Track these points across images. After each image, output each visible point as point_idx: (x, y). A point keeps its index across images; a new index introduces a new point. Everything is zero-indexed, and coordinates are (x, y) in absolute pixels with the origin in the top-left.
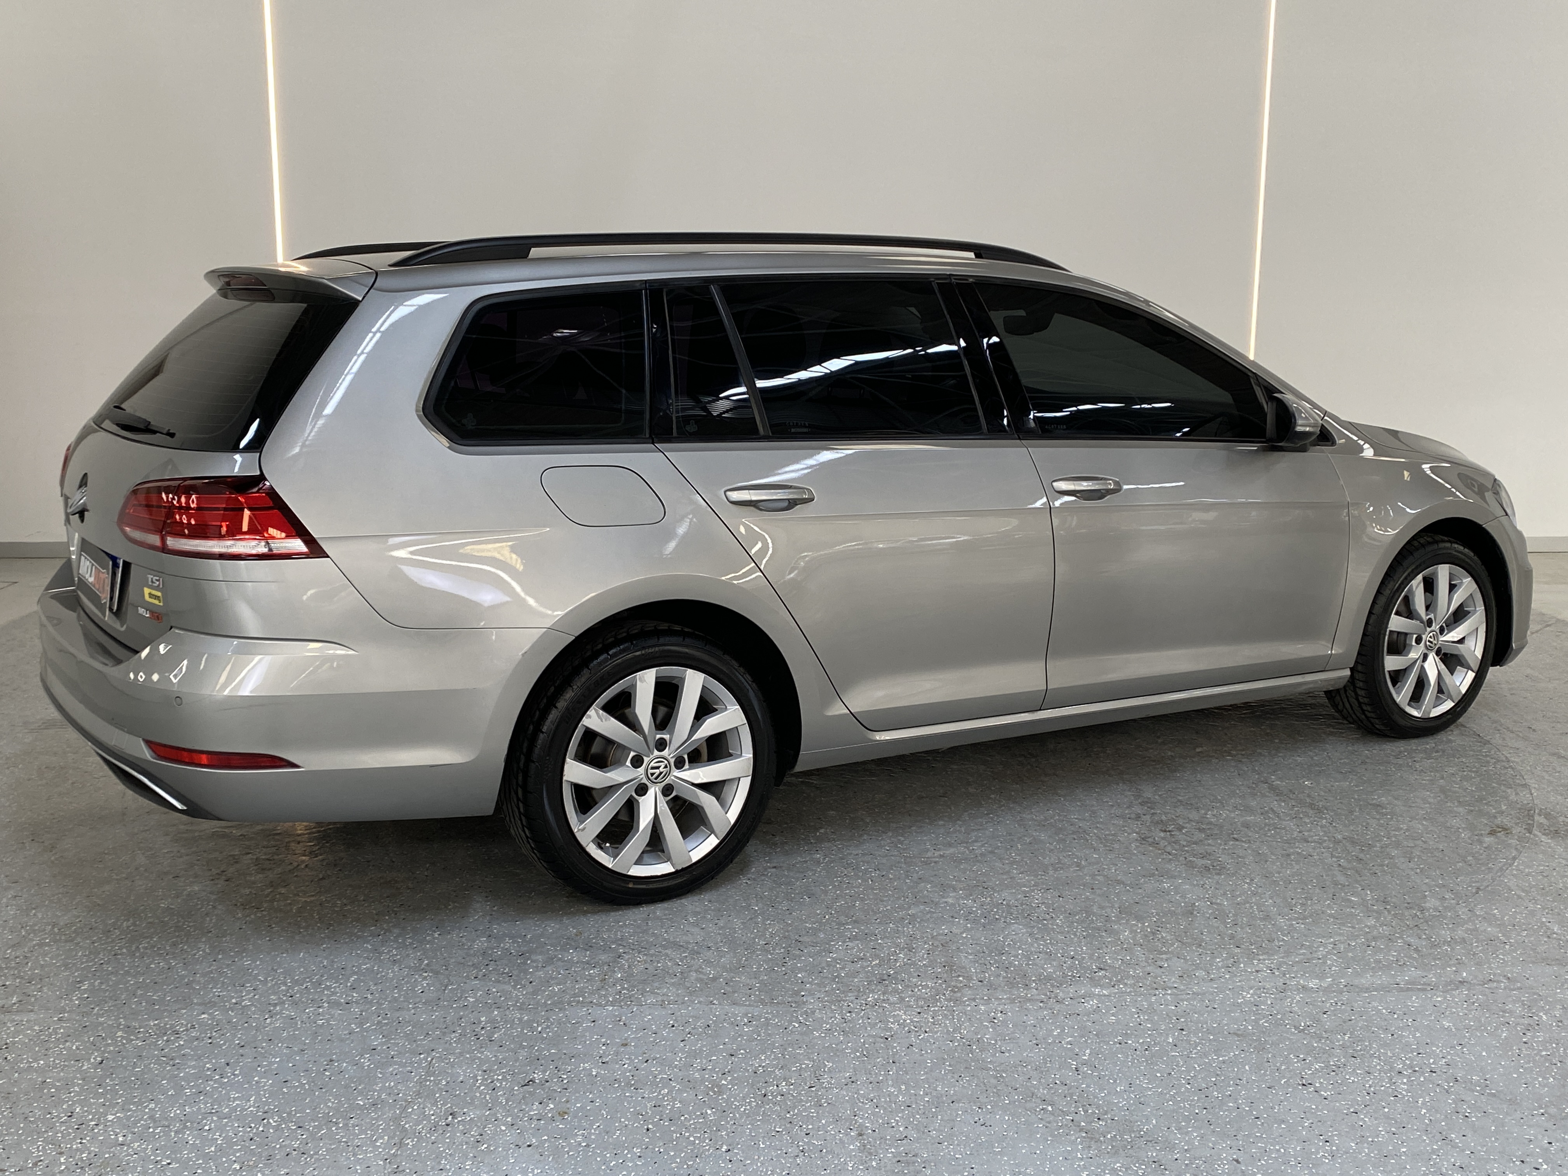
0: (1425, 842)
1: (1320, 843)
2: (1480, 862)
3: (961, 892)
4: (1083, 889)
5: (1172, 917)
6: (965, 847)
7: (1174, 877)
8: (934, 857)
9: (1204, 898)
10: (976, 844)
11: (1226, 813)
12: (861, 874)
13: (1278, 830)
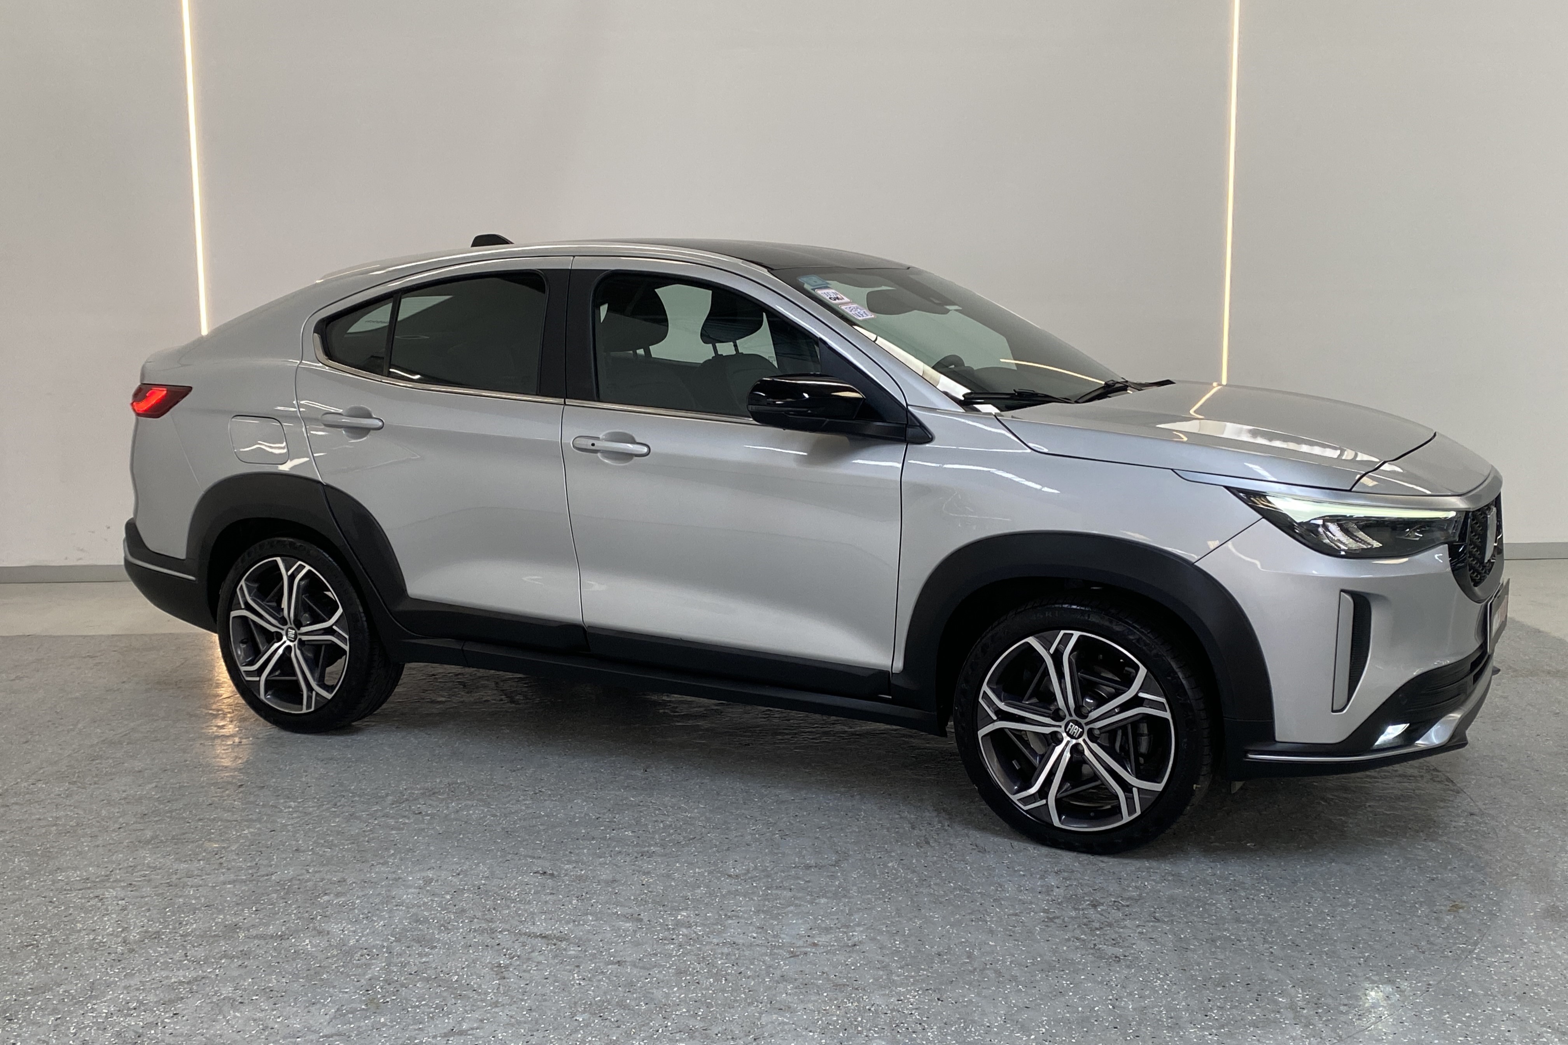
0: (1373, 922)
1: (1253, 926)
2: (1436, 948)
3: (825, 994)
4: (969, 989)
5: (1064, 1026)
6: (845, 933)
7: (1076, 972)
8: (806, 947)
9: (1107, 999)
10: (857, 929)
11: (1152, 886)
12: (715, 971)
13: (1207, 907)
